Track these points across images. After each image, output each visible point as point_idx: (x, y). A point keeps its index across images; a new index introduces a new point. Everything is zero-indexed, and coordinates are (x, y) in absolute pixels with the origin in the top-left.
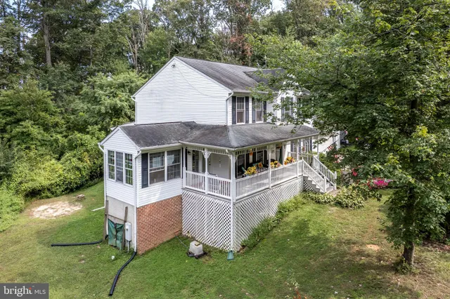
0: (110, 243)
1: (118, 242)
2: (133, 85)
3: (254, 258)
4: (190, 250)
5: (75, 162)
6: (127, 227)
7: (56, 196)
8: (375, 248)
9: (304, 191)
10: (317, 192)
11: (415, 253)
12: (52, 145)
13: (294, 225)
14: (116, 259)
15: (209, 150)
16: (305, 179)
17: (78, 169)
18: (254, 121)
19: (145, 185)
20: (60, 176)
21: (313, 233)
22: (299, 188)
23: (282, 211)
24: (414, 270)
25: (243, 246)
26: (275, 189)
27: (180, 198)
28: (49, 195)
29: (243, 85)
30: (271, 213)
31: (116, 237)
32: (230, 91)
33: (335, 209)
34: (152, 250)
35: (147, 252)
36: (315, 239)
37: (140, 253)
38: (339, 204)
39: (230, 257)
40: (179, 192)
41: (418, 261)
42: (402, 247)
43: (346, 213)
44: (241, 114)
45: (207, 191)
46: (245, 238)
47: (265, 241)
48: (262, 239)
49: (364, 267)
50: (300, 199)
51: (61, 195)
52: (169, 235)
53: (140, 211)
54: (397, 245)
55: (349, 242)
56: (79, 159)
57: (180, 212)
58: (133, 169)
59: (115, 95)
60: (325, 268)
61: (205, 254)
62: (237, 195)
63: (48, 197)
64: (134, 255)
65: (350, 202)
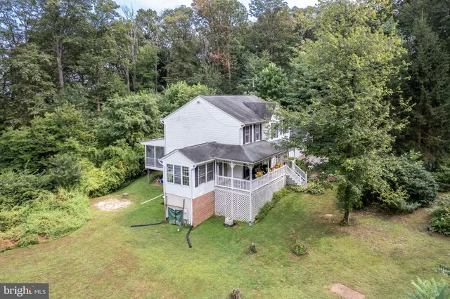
0: (170, 222)
1: (177, 221)
2: (146, 104)
3: (264, 224)
4: (226, 223)
5: (114, 170)
6: (185, 211)
7: (104, 195)
8: (330, 215)
9: (287, 185)
10: (295, 185)
11: (350, 216)
12: (90, 156)
13: (284, 205)
14: (180, 231)
15: (234, 163)
16: (288, 177)
17: (117, 174)
18: (255, 140)
19: (197, 186)
20: (105, 180)
21: (295, 210)
22: (284, 184)
23: (276, 198)
24: (349, 224)
25: (256, 219)
26: (272, 184)
27: (213, 192)
28: (99, 194)
29: (248, 116)
30: (269, 199)
31: (175, 218)
32: (243, 124)
33: (307, 195)
34: (201, 224)
35: (198, 226)
36: (296, 213)
37: (195, 226)
38: (309, 192)
39: (250, 225)
40: (213, 189)
41: (352, 220)
42: (344, 212)
43: (314, 197)
44: (247, 136)
45: (232, 188)
46: (257, 214)
47: (268, 215)
48: (266, 214)
49: (324, 224)
50: (285, 190)
51: (107, 194)
52: (209, 215)
53: (194, 201)
54: (341, 212)
55: (316, 213)
56: (116, 166)
57: (213, 202)
58: (190, 176)
59: (133, 114)
60: (304, 227)
61: (234, 224)
62: (253, 189)
63: (98, 196)
64: (191, 228)
65: (316, 191)
